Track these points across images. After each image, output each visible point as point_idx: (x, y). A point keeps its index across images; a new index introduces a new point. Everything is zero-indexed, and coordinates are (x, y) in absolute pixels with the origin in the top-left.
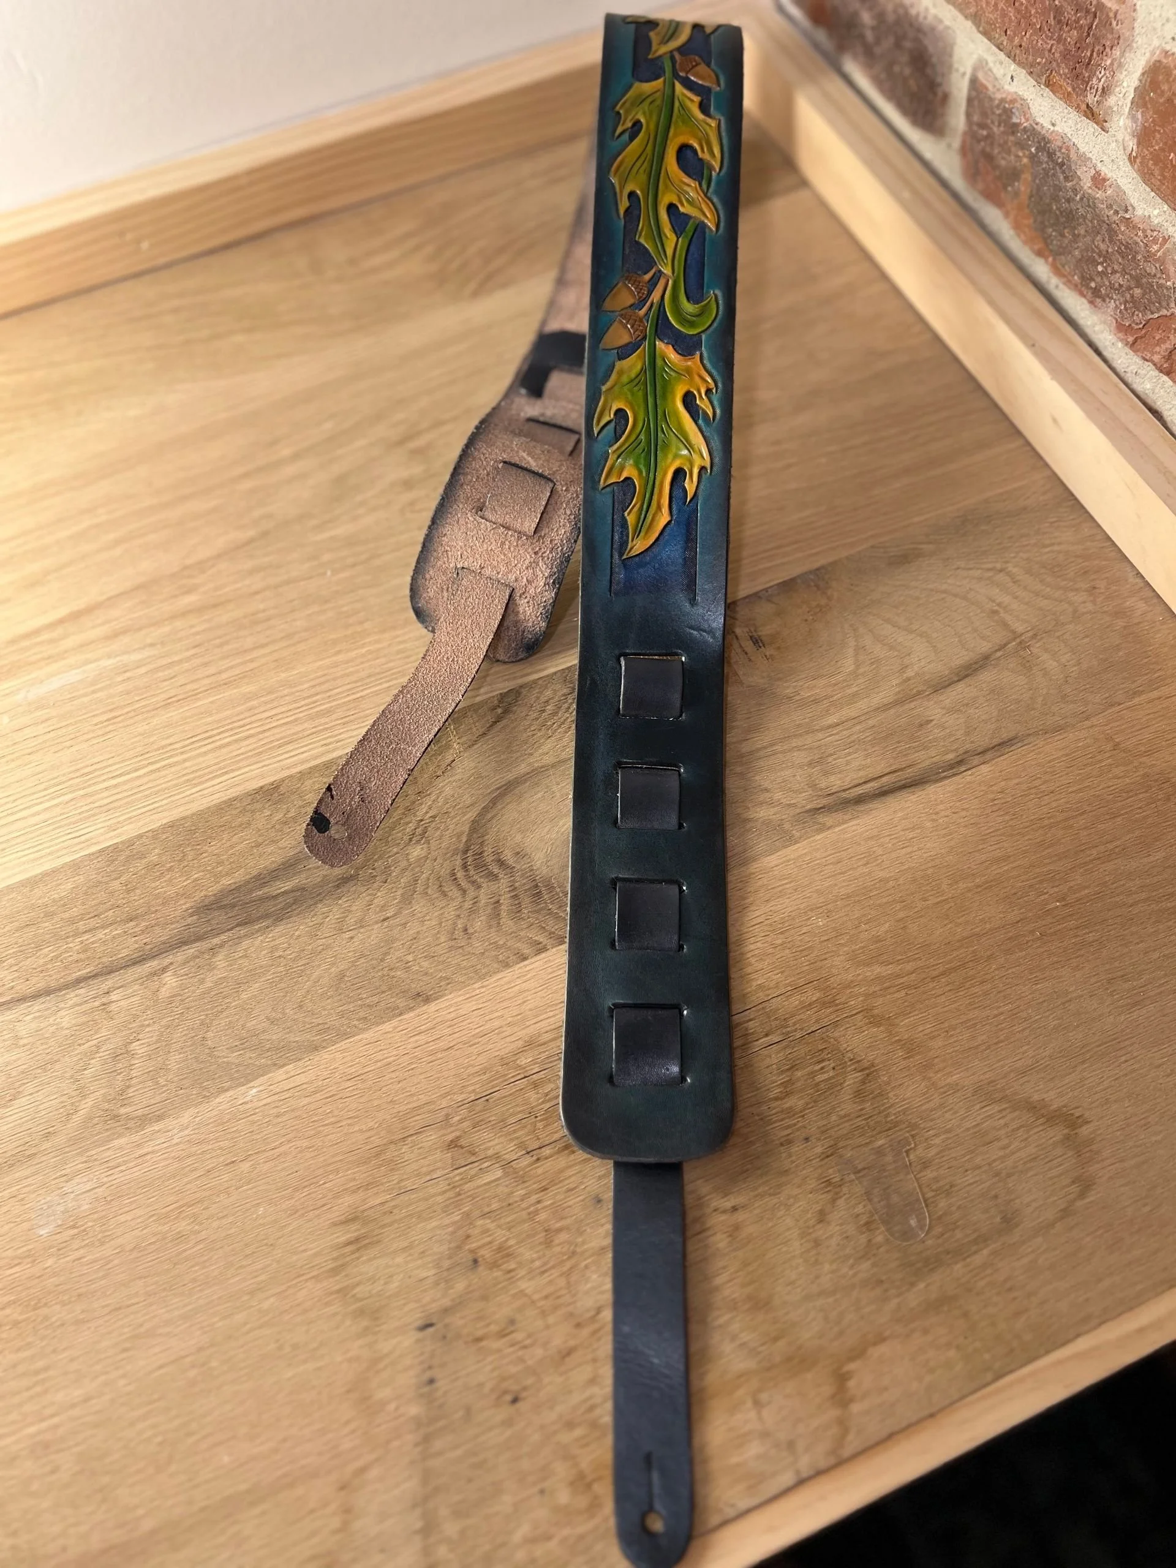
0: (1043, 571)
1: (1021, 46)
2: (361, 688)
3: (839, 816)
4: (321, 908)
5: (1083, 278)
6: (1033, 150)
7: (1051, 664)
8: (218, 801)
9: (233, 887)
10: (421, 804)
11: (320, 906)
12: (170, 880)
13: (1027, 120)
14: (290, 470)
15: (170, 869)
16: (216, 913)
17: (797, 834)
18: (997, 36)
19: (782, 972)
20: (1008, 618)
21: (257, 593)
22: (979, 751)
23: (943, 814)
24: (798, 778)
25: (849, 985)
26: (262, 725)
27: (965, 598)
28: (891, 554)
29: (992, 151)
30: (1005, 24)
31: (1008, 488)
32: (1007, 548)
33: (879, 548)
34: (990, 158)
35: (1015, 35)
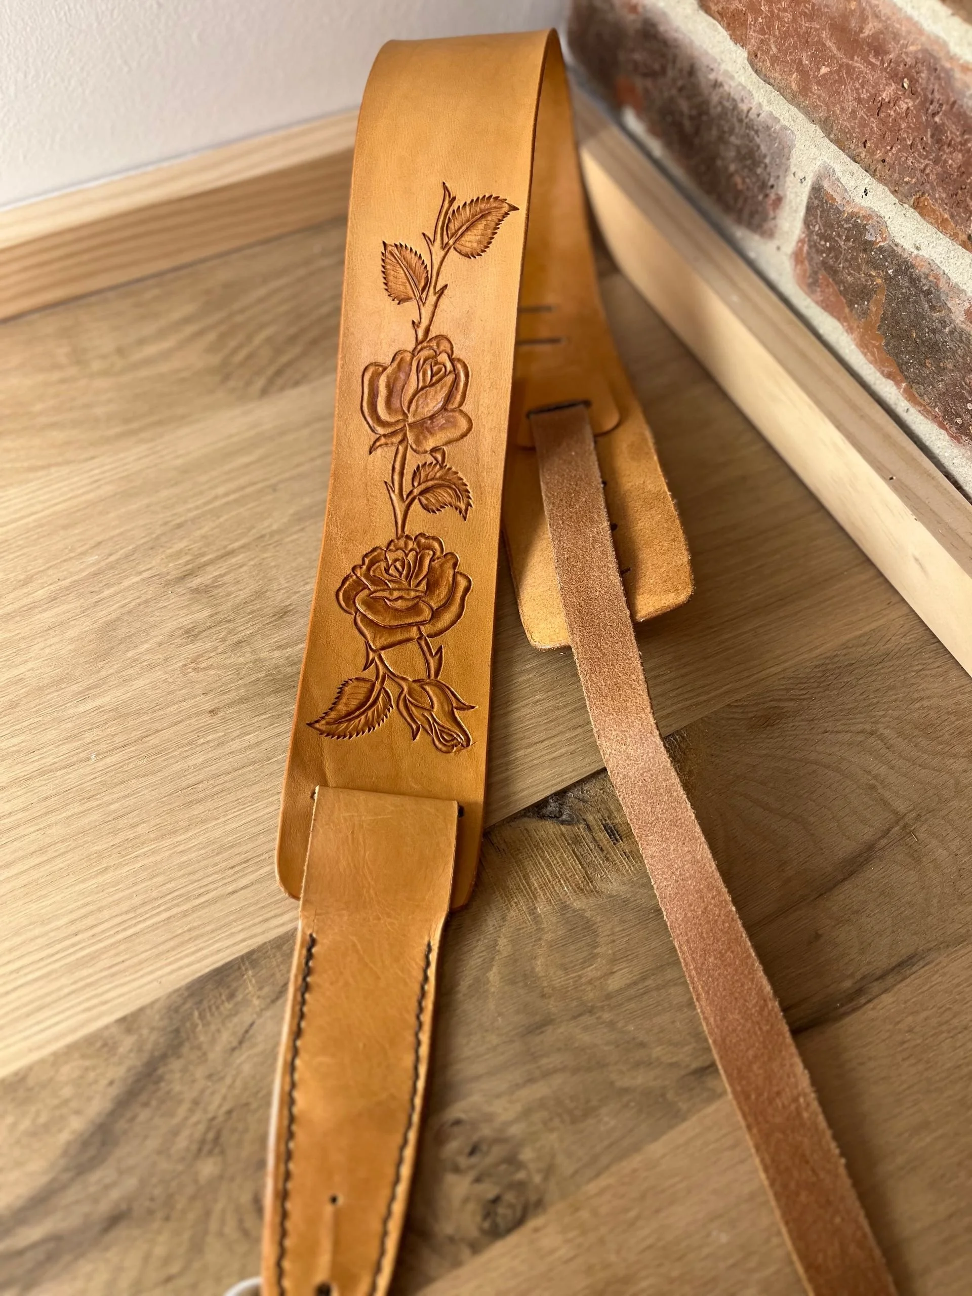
0: (916, 732)
1: (884, 161)
2: (134, 921)
4: (84, 1267)
5: (946, 412)
6: (890, 272)
7: (941, 853)
10: (213, 1093)
13: (885, 239)
14: (45, 617)
17: (683, 1106)
18: (853, 146)
20: (887, 795)
22: (878, 976)
24: (678, 1024)
27: (837, 770)
28: (751, 715)
29: (836, 265)
30: (864, 135)
31: (867, 629)
32: (874, 704)
33: (736, 706)
34: (833, 272)
35: (877, 147)
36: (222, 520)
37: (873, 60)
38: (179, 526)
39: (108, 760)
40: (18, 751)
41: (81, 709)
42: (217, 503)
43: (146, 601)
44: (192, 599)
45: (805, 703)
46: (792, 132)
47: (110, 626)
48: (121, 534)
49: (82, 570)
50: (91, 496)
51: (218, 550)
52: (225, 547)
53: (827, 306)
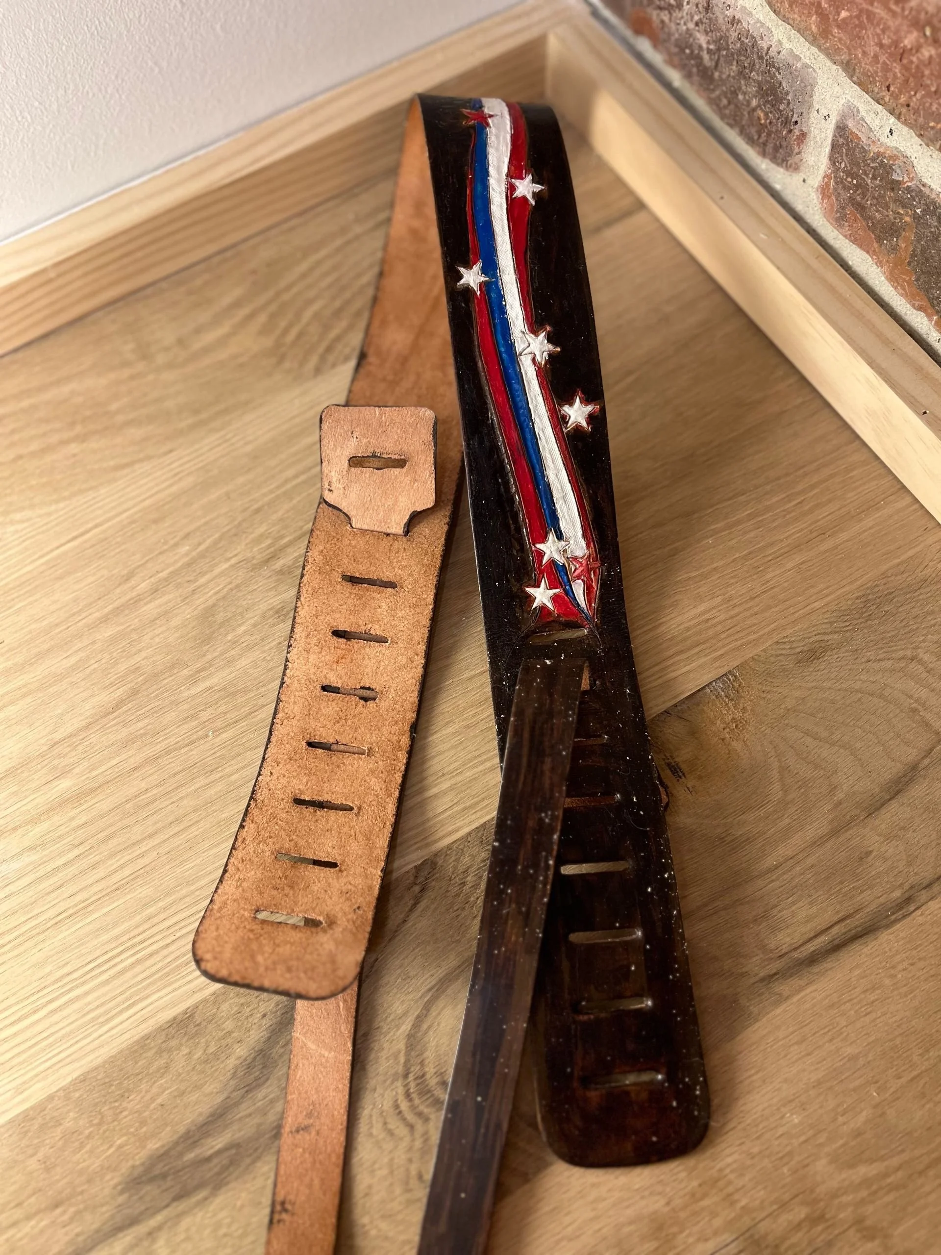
1: (908, 106)
3: (795, 982)
6: (918, 211)
8: (130, 1042)
9: (162, 1151)
11: (259, 1164)
12: (91, 1152)
13: (912, 180)
14: (150, 609)
15: (89, 1137)
16: (148, 1188)
18: (876, 90)
19: (765, 1188)
20: (928, 716)
21: (136, 769)
22: (924, 885)
23: (900, 967)
25: (834, 1195)
26: (164, 937)
27: (881, 696)
28: (798, 650)
29: (863, 202)
30: (887, 79)
31: (903, 557)
32: (914, 630)
33: (784, 643)
34: (861, 208)
35: (901, 92)
36: (295, 502)
37: (894, 7)
38: (258, 511)
39: (224, 736)
40: (145, 734)
41: (193, 691)
42: (289, 486)
43: (238, 586)
44: (278, 580)
45: (848, 634)
46: (814, 71)
47: (208, 613)
48: (206, 523)
49: (176, 562)
50: (174, 489)
51: (295, 531)
52: (301, 528)
53: (855, 240)
